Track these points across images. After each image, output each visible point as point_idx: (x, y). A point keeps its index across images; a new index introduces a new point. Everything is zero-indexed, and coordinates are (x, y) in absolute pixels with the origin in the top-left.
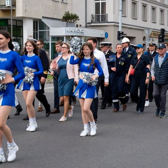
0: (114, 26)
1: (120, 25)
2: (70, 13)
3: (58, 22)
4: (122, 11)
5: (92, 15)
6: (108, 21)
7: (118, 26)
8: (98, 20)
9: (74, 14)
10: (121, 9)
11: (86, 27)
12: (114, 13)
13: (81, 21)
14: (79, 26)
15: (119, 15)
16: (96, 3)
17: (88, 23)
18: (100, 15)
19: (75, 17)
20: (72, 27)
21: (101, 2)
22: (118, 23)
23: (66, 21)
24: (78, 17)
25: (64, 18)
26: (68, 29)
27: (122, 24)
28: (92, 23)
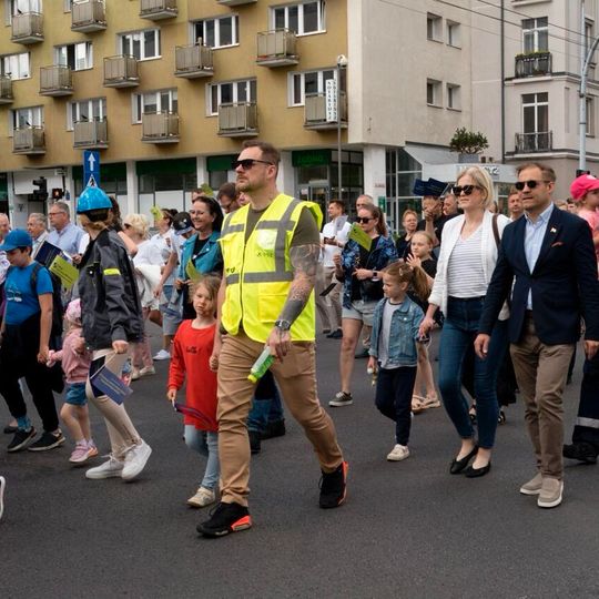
0: (568, 158)
1: (582, 156)
2: (467, 131)
3: (440, 152)
4: (586, 124)
5: (517, 136)
6: (554, 148)
7: (578, 159)
8: (531, 147)
9: (477, 134)
10: (582, 119)
11: (504, 161)
12: (567, 130)
13: (493, 149)
14: (487, 160)
15: (579, 134)
16: (525, 108)
17: (509, 154)
18: (534, 136)
19: (479, 141)
20: (472, 162)
21: (539, 107)
22: (578, 152)
23: (458, 150)
24: (485, 141)
25: (454, 142)
26: (463, 167)
27: (588, 153)
28: (516, 152)
